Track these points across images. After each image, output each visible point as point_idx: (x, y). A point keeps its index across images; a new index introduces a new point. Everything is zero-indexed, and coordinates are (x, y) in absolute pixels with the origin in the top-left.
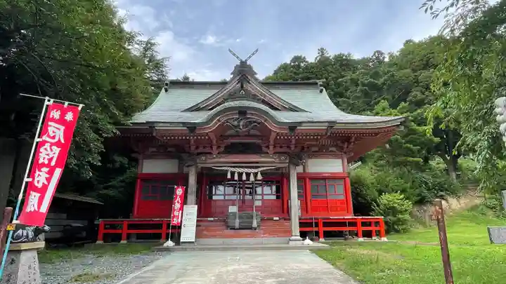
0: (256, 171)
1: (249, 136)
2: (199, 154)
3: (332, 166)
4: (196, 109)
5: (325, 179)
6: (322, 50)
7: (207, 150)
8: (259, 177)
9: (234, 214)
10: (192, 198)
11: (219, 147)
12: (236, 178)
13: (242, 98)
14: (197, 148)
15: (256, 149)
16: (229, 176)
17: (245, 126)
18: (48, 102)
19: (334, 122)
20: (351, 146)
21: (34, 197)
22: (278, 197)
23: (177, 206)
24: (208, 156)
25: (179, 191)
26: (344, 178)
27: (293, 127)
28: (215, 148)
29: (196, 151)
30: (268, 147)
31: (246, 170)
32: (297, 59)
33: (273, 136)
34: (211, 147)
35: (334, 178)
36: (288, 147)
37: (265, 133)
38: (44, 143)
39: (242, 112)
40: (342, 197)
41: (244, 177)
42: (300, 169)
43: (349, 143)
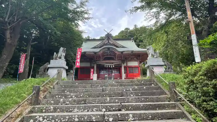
0: (112, 65)
1: (110, 55)
2: (97, 60)
3: (135, 64)
4: (95, 48)
5: (133, 67)
6: (135, 26)
7: (99, 59)
8: (113, 66)
9: (107, 77)
10: (95, 72)
11: (102, 58)
12: (107, 67)
13: (108, 45)
14: (96, 58)
15: (112, 59)
16: (105, 66)
17: (109, 52)
18: (78, 48)
19: (133, 51)
20: (140, 58)
21: (78, 63)
22: (119, 73)
23: (92, 74)
24: (100, 61)
25: (92, 70)
26: (138, 67)
27: (122, 52)
28: (101, 58)
29: (96, 60)
30: (116, 58)
31: (110, 65)
32: (127, 29)
33: (117, 55)
34: (100, 58)
35: (135, 67)
36: (122, 58)
37: (115, 54)
38: (78, 55)
39: (109, 49)
40: (138, 73)
41: (109, 66)
42: (125, 65)
43: (140, 57)
